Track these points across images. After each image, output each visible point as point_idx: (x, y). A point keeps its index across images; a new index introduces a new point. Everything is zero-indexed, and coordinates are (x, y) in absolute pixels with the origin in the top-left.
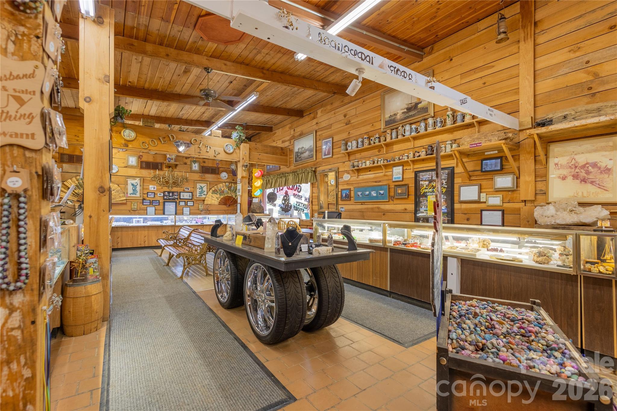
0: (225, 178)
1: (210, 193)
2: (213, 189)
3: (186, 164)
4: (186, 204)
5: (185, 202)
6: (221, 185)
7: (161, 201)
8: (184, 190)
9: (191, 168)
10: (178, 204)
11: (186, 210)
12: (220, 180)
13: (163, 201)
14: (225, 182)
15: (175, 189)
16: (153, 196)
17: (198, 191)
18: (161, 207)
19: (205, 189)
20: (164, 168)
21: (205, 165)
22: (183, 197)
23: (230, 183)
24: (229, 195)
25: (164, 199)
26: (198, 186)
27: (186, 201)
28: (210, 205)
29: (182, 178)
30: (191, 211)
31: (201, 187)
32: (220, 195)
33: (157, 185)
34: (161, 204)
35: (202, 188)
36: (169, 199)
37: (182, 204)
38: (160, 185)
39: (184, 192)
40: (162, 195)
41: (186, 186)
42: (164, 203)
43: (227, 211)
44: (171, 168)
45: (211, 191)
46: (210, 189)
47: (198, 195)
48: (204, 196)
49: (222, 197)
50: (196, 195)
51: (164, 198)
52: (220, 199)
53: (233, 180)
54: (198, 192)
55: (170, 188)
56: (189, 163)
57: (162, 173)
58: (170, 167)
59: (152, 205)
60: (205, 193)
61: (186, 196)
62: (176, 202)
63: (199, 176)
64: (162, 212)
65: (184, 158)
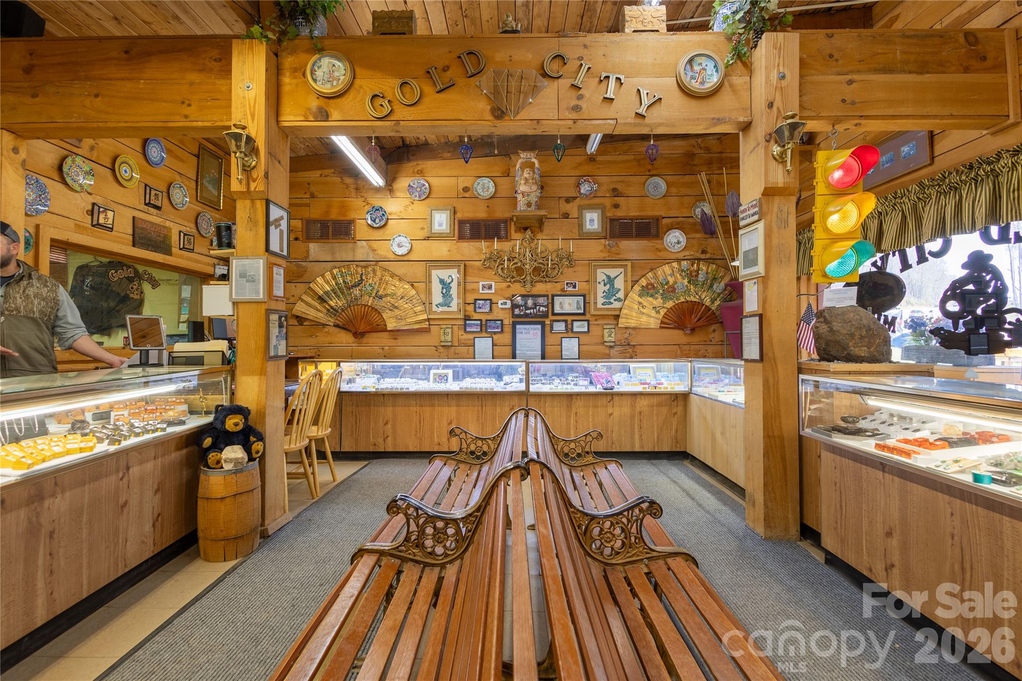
0: (678, 248)
1: (634, 295)
2: (643, 282)
3: (566, 216)
4: (569, 329)
5: (566, 321)
6: (667, 269)
7: (506, 322)
8: (563, 290)
9: (581, 226)
10: (548, 328)
11: (571, 346)
12: (663, 255)
13: (512, 320)
14: (679, 261)
15: (540, 288)
16: (487, 310)
17: (601, 289)
18: (506, 338)
19: (619, 283)
20: (513, 232)
21: (619, 213)
22: (562, 308)
23: (693, 260)
24: (693, 299)
25: (514, 316)
26: (601, 275)
27: (569, 318)
28: (634, 328)
29: (558, 256)
30: (583, 348)
31: (608, 277)
32: (665, 298)
33: (497, 278)
34: (508, 329)
35: (610, 281)
36: (526, 315)
37: (560, 327)
38: (504, 279)
39: (564, 294)
40: (509, 305)
41: (569, 275)
42: (514, 325)
43: (685, 347)
44: (529, 232)
45: (637, 288)
46: (635, 282)
47: (600, 301)
48: (617, 305)
49: (670, 304)
50: (596, 303)
51: (513, 312)
52: (663, 312)
53: (704, 252)
54: (600, 294)
55: (528, 286)
56: (574, 213)
57: (506, 246)
58: (525, 229)
59: (486, 332)
60: (621, 295)
61: (567, 305)
62: (543, 325)
63: (602, 248)
64: (508, 350)
65: (562, 201)
